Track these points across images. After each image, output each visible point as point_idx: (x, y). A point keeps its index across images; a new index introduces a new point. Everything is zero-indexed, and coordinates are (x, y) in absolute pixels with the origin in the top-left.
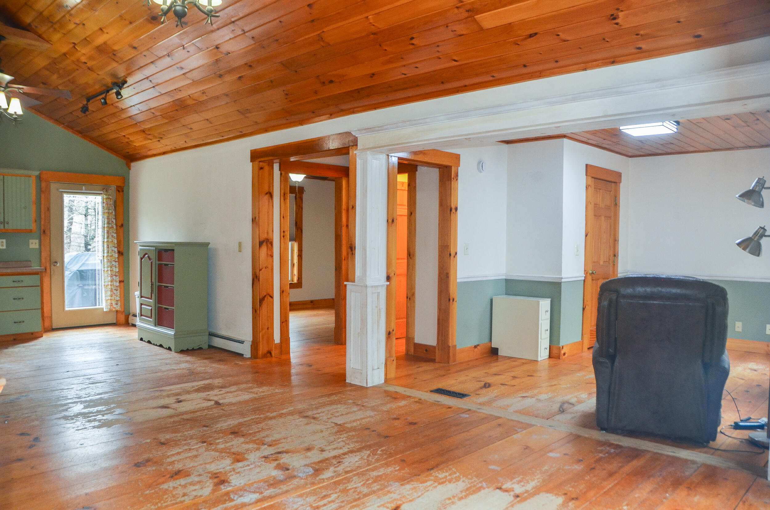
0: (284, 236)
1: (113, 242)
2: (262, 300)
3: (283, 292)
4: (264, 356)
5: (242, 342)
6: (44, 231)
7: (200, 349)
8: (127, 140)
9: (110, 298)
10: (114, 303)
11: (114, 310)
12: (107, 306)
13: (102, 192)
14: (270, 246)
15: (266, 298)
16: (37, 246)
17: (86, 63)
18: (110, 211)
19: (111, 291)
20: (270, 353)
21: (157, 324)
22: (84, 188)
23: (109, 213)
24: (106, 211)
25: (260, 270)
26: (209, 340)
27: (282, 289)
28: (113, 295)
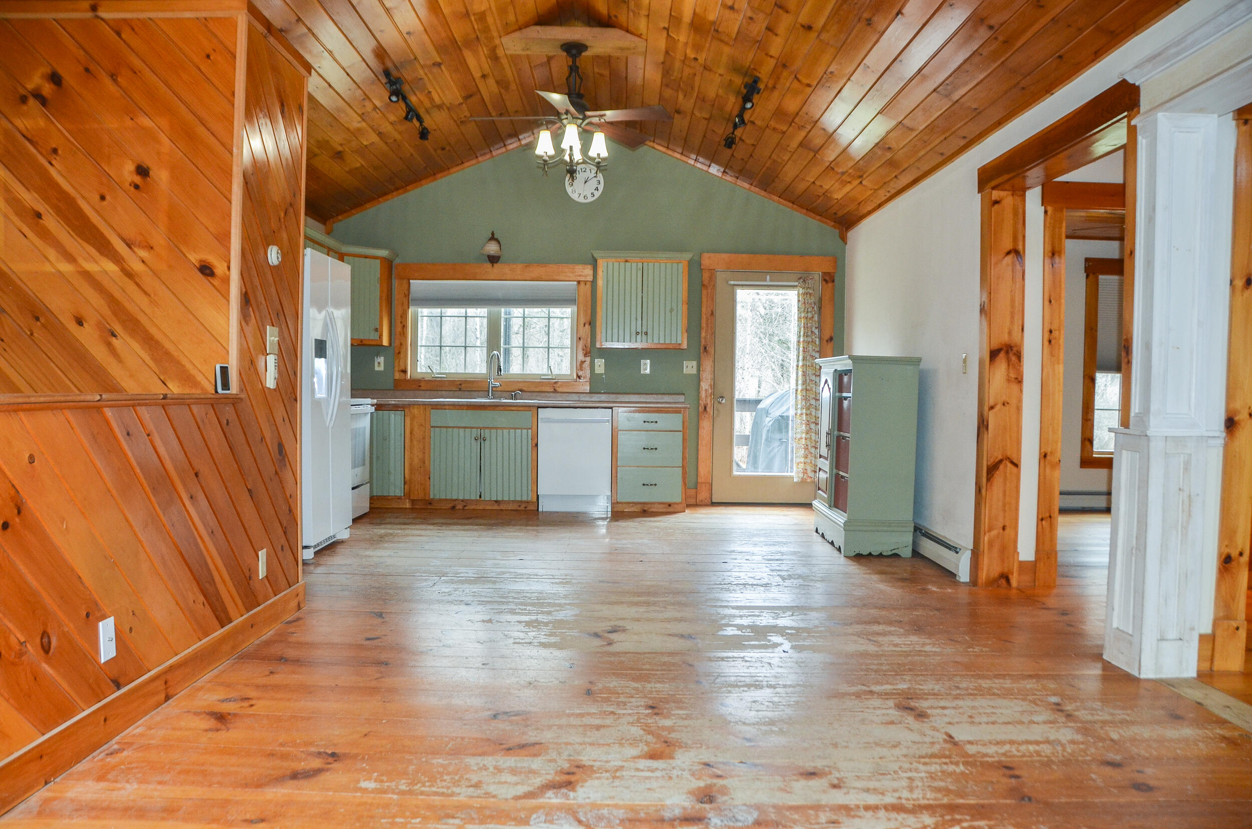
0: (1050, 341)
1: (812, 366)
2: (992, 469)
3: (1045, 456)
4: (992, 583)
5: (955, 550)
6: (705, 348)
7: (896, 556)
8: (823, 191)
9: (802, 460)
10: (809, 468)
11: (809, 480)
12: (798, 473)
13: (796, 284)
14: (1014, 358)
15: (1001, 467)
16: (694, 371)
17: (696, 59)
18: (810, 315)
19: (806, 448)
20: (1006, 577)
21: (833, 504)
22: (768, 277)
23: (807, 318)
24: (803, 315)
25: (992, 408)
26: (915, 543)
27: (1042, 451)
28: (809, 456)
